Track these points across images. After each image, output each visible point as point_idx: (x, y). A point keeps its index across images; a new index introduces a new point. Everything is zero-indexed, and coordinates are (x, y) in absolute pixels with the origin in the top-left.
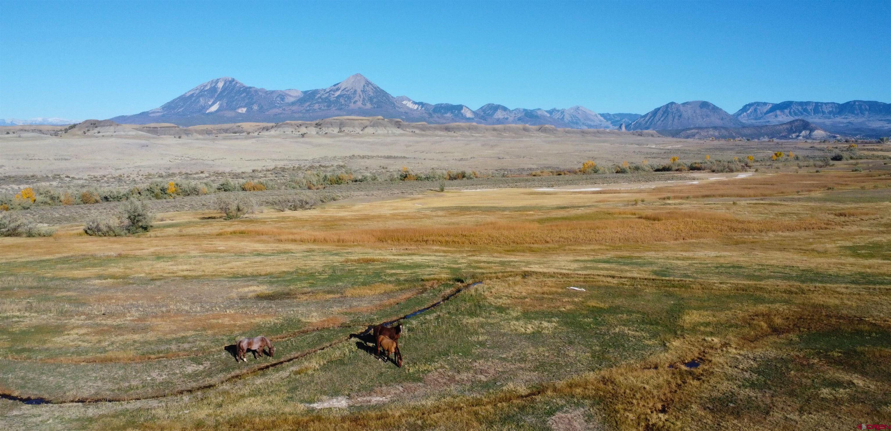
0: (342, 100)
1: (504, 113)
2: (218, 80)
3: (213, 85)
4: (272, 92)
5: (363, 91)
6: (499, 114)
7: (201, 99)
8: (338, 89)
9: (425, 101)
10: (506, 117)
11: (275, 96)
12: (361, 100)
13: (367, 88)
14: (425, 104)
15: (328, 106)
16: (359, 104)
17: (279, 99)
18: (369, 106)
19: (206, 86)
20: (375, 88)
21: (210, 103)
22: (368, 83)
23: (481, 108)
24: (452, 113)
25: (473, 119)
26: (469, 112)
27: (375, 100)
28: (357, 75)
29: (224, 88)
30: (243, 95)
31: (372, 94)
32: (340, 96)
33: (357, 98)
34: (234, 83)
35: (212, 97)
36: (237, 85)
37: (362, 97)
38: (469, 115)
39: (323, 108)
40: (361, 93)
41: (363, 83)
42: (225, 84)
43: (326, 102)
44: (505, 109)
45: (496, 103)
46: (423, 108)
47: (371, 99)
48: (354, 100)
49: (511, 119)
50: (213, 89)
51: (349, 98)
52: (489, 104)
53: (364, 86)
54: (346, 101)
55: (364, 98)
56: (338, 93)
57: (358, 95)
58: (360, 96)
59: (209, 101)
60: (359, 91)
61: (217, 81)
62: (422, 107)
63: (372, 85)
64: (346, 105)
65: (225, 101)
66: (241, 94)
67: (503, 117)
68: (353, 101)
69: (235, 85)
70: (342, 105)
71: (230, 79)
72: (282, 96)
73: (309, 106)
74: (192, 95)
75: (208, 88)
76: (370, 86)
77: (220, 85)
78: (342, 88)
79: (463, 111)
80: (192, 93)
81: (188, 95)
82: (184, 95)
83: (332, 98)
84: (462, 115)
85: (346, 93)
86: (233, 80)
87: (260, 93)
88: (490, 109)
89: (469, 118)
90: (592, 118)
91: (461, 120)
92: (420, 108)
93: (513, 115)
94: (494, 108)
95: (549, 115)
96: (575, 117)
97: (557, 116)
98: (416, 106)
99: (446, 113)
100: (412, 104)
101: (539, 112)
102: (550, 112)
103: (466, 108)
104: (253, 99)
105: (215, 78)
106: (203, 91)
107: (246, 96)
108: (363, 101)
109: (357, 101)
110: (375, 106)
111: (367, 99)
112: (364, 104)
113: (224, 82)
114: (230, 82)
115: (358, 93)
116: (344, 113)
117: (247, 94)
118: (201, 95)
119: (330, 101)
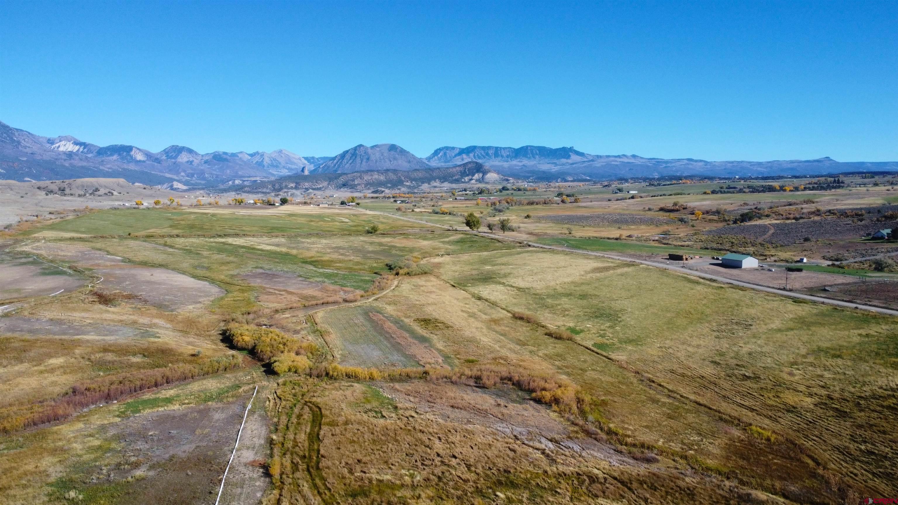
1: (190, 156)
6: (183, 158)
9: (88, 141)
10: (191, 159)
14: (89, 144)
23: (164, 150)
24: (119, 155)
25: (144, 161)
26: (141, 153)
38: (140, 157)
44: (190, 151)
45: (181, 144)
46: (86, 150)
49: (196, 162)
52: (173, 146)
62: (84, 148)
67: (187, 160)
79: (132, 153)
84: (132, 157)
88: (174, 152)
89: (140, 161)
90: (295, 161)
91: (129, 162)
92: (81, 150)
93: (200, 158)
94: (178, 150)
95: (249, 158)
96: (275, 160)
97: (257, 159)
98: (77, 148)
99: (111, 155)
100: (72, 145)
101: (240, 155)
102: (252, 155)
103: (138, 149)
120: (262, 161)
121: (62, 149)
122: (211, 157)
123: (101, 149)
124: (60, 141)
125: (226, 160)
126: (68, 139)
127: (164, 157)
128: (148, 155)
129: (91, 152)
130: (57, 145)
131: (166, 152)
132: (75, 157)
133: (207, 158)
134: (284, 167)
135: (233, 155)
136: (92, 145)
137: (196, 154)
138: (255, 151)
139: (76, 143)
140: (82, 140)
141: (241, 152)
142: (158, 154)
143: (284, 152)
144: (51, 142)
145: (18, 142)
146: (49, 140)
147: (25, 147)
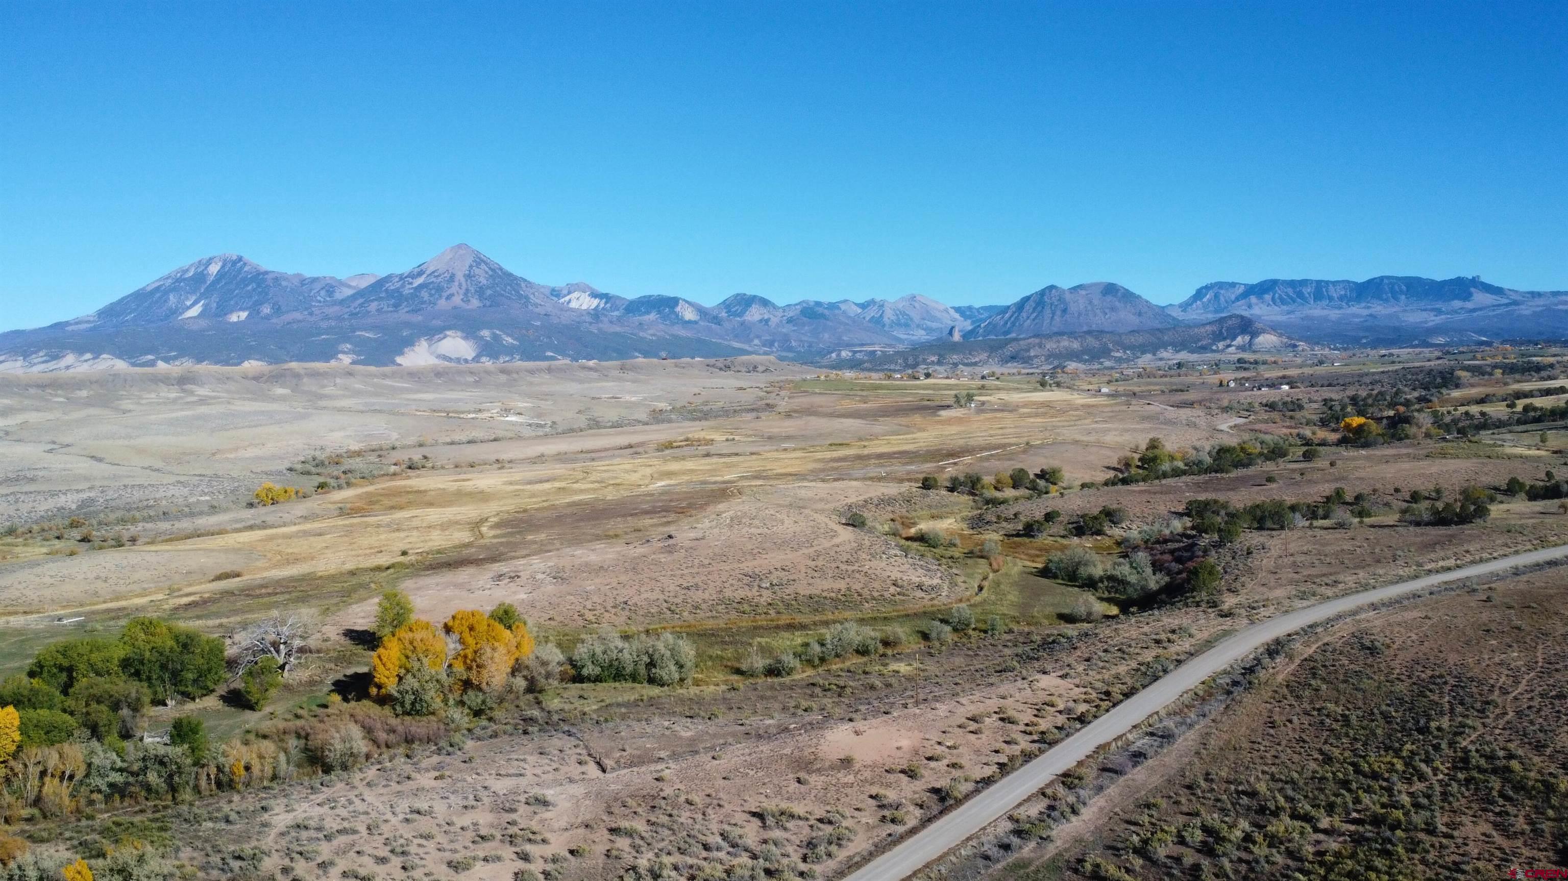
0: (425, 294)
1: (764, 310)
2: (211, 259)
3: (199, 270)
4: (315, 280)
5: (468, 276)
6: (754, 314)
7: (171, 297)
8: (420, 274)
9: (612, 291)
10: (766, 317)
11: (317, 287)
12: (462, 292)
13: (477, 271)
14: (613, 297)
15: (396, 306)
16: (457, 300)
17: (323, 293)
18: (475, 303)
19: (187, 270)
20: (493, 270)
21: (188, 303)
22: (479, 260)
23: (724, 303)
24: (659, 312)
25: (696, 322)
26: (690, 309)
27: (489, 292)
28: (460, 246)
29: (221, 275)
30: (250, 288)
31: (483, 281)
32: (421, 286)
33: (454, 289)
34: (239, 265)
35: (193, 292)
36: (247, 269)
37: (464, 286)
38: (689, 315)
39: (386, 309)
40: (463, 280)
41: (469, 261)
42: (223, 267)
43: (393, 297)
44: (765, 303)
45: (750, 291)
46: (608, 305)
47: (480, 291)
48: (448, 292)
49: (774, 321)
50: (200, 278)
51: (439, 289)
52: (738, 295)
53: (471, 267)
54: (431, 295)
55: (467, 290)
56: (420, 280)
57: (456, 284)
58: (460, 286)
59: (187, 299)
60: (460, 276)
61: (210, 261)
62: (606, 303)
63: (486, 264)
64: (430, 302)
65: (215, 298)
66: (247, 285)
67: (760, 317)
68: (445, 294)
69: (242, 268)
70: (423, 303)
71: (234, 258)
72: (330, 287)
73: (361, 305)
74: (157, 289)
75: (191, 274)
76: (483, 266)
77: (214, 269)
78: (428, 272)
79: (678, 309)
80: (157, 285)
81: (149, 289)
82: (143, 289)
83: (407, 291)
84: (677, 316)
85: (434, 280)
86: (240, 259)
87: (284, 284)
88: (739, 304)
89: (690, 322)
90: (938, 314)
91: (673, 324)
92: (602, 305)
93: (780, 313)
94: (745, 302)
95: (859, 311)
96: (904, 314)
97: (872, 312)
98: (596, 302)
99: (648, 313)
100: (588, 299)
101: (843, 307)
102: (863, 306)
103: (687, 302)
104: (267, 294)
105: (207, 256)
106: (178, 280)
107: (254, 290)
108: (466, 294)
109: (453, 295)
110: (488, 303)
111: (472, 289)
112: (466, 300)
113: (220, 264)
114: (234, 263)
115: (456, 280)
116: (420, 318)
117: (259, 286)
118: (173, 289)
119: (401, 295)
120: (881, 316)
121: (573, 305)
122: (798, 312)
123: (632, 303)
124: (569, 293)
125: (822, 316)
126: (580, 288)
127: (724, 314)
128: (701, 311)
129: (615, 308)
130: (567, 298)
131: (727, 305)
133: (791, 314)
134: (918, 326)
135: (833, 306)
136: (618, 298)
137: (775, 307)
138: (868, 298)
139: (595, 295)
140: (603, 290)
141: (846, 301)
142: (713, 308)
143: (918, 298)
144: (555, 293)
145: (527, 297)
146: (553, 290)
147: (536, 305)
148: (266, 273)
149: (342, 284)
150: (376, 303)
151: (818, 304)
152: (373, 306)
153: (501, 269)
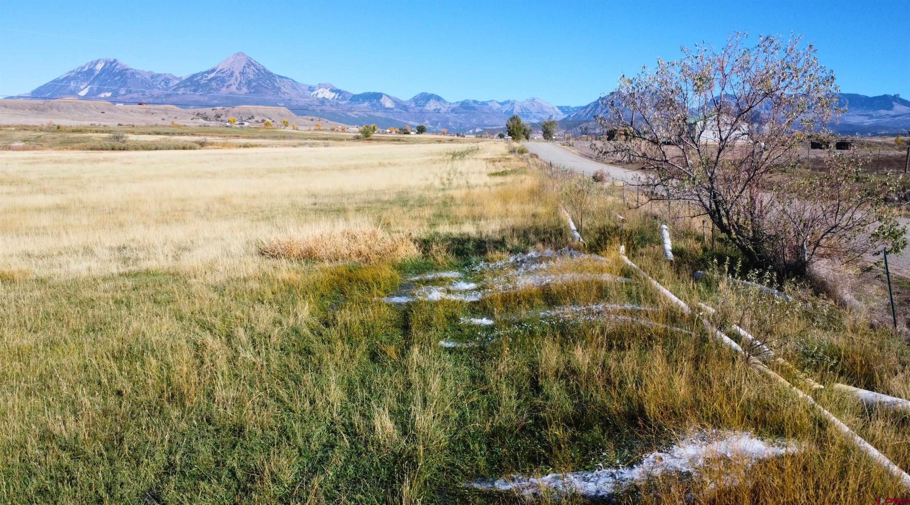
0: (214, 84)
1: (437, 103)
2: (98, 61)
3: (91, 67)
4: (160, 75)
5: (242, 73)
6: (431, 106)
7: (72, 83)
8: (213, 71)
9: (343, 88)
10: (439, 108)
11: (160, 79)
12: (237, 83)
13: (248, 70)
14: (344, 92)
15: (195, 91)
16: (233, 88)
17: (163, 83)
18: (245, 90)
19: (84, 67)
20: (259, 70)
21: (82, 87)
22: (250, 63)
23: (414, 98)
24: (370, 102)
25: (392, 109)
26: (389, 101)
27: (254, 84)
28: (238, 54)
29: (103, 70)
30: (117, 78)
31: (252, 77)
32: (213, 79)
33: (232, 81)
34: (114, 65)
35: (86, 80)
36: (118, 67)
37: (239, 79)
38: (389, 104)
39: (188, 93)
40: (238, 75)
41: (244, 64)
42: (105, 66)
43: (194, 85)
44: (438, 99)
45: (430, 92)
46: (341, 97)
47: (249, 83)
48: (228, 83)
49: (443, 110)
50: (91, 71)
51: (223, 81)
52: (422, 93)
53: (244, 67)
54: (218, 85)
55: (241, 82)
56: (213, 75)
57: (234, 78)
58: (236, 78)
59: (82, 84)
60: (237, 74)
62: (339, 96)
63: (254, 66)
64: (216, 89)
65: (96, 84)
66: (116, 77)
67: (435, 108)
68: (226, 84)
69: (115, 66)
70: (212, 89)
71: (112, 60)
72: (168, 80)
74: (65, 78)
75: (86, 69)
76: (252, 67)
77: (99, 67)
78: (218, 70)
79: (382, 100)
80: (66, 76)
81: (61, 78)
82: (58, 78)
83: (203, 81)
84: (381, 105)
85: (221, 75)
86: (115, 61)
87: (137, 76)
88: (423, 99)
89: (388, 108)
90: (547, 110)
91: (378, 110)
92: (337, 97)
93: (447, 106)
94: (426, 98)
95: (500, 106)
96: (526, 109)
97: (507, 108)
98: (333, 95)
99: (364, 102)
100: (329, 92)
101: (490, 104)
102: (502, 104)
103: (388, 96)
104: (126, 82)
105: (96, 59)
106: (79, 73)
107: (119, 80)
108: (239, 85)
109: (231, 85)
110: (252, 91)
111: (244, 82)
112: (239, 89)
113: (103, 64)
114: (112, 63)
115: (234, 75)
116: (206, 98)
117: (122, 76)
118: (75, 78)
119: (199, 84)
120: (512, 110)
121: (319, 96)
122: (458, 105)
123: (354, 96)
124: (320, 88)
125: (474, 108)
126: (326, 86)
127: (413, 105)
128: (397, 102)
129: (344, 99)
130: (316, 92)
131: (415, 100)
132: (327, 103)
133: (455, 106)
134: (535, 117)
135: (484, 103)
136: (346, 92)
137: (445, 102)
138: (506, 100)
139: (332, 91)
140: (339, 87)
141: (492, 101)
142: (407, 102)
143: (536, 100)
144: (311, 89)
145: (279, 89)
146: (310, 87)
147: (284, 93)
148: (127, 69)
149: (176, 78)
150: (183, 89)
151: (475, 102)
152: (181, 91)
153: (264, 70)
